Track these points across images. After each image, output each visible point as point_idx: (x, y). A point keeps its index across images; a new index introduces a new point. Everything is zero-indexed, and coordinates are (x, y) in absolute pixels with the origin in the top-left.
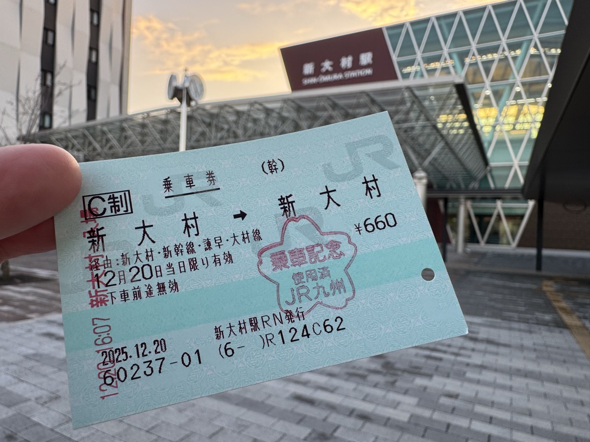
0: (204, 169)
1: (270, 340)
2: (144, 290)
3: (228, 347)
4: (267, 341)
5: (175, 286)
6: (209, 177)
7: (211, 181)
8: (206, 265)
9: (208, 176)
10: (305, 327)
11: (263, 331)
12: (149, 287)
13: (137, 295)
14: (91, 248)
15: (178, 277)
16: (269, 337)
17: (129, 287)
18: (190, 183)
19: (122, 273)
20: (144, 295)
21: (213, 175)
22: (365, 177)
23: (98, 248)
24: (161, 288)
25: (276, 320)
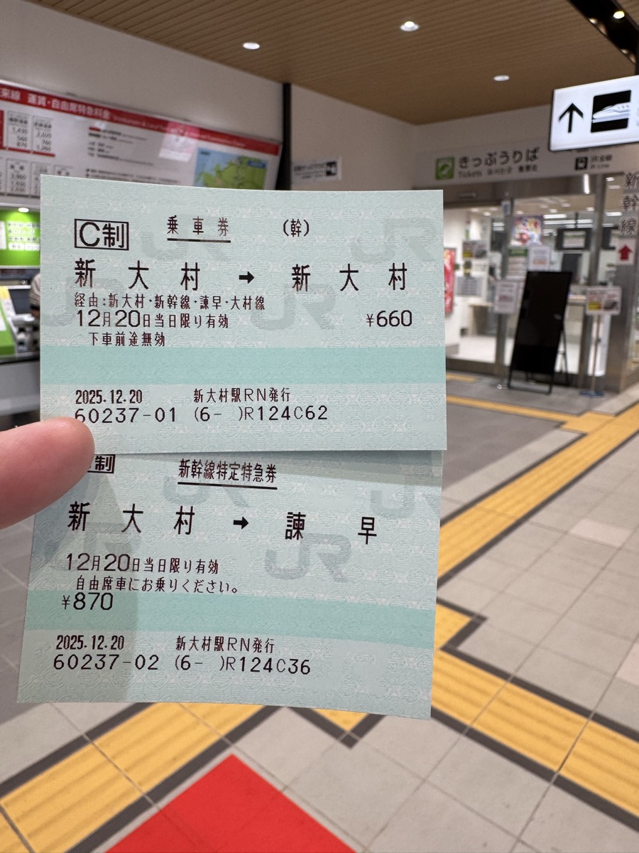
0: (218, 214)
1: (249, 414)
2: (128, 337)
3: (205, 411)
4: (246, 413)
5: (161, 339)
6: (221, 226)
7: (222, 230)
8: (198, 325)
9: (220, 224)
10: (287, 408)
11: (243, 404)
12: (134, 335)
13: (120, 341)
14: (78, 281)
15: (166, 331)
16: (248, 411)
17: (113, 331)
18: (198, 228)
19: (107, 315)
20: (127, 342)
21: (226, 224)
22: (394, 264)
23: (85, 282)
24: (147, 338)
25: (260, 396)
